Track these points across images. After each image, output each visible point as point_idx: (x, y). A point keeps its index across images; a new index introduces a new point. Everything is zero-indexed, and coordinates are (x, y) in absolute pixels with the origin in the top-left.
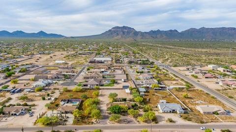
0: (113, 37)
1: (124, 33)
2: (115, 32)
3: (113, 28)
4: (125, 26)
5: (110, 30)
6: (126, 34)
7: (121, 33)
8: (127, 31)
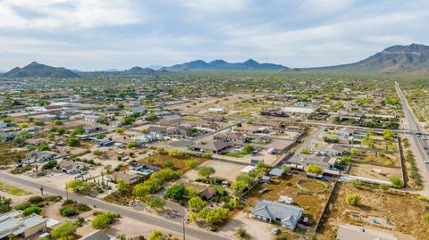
0: (382, 68)
1: (410, 59)
2: (389, 57)
3: (388, 49)
4: (416, 43)
5: (379, 54)
6: (415, 61)
7: (405, 59)
8: (419, 54)
